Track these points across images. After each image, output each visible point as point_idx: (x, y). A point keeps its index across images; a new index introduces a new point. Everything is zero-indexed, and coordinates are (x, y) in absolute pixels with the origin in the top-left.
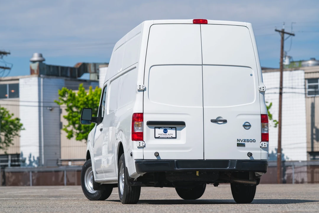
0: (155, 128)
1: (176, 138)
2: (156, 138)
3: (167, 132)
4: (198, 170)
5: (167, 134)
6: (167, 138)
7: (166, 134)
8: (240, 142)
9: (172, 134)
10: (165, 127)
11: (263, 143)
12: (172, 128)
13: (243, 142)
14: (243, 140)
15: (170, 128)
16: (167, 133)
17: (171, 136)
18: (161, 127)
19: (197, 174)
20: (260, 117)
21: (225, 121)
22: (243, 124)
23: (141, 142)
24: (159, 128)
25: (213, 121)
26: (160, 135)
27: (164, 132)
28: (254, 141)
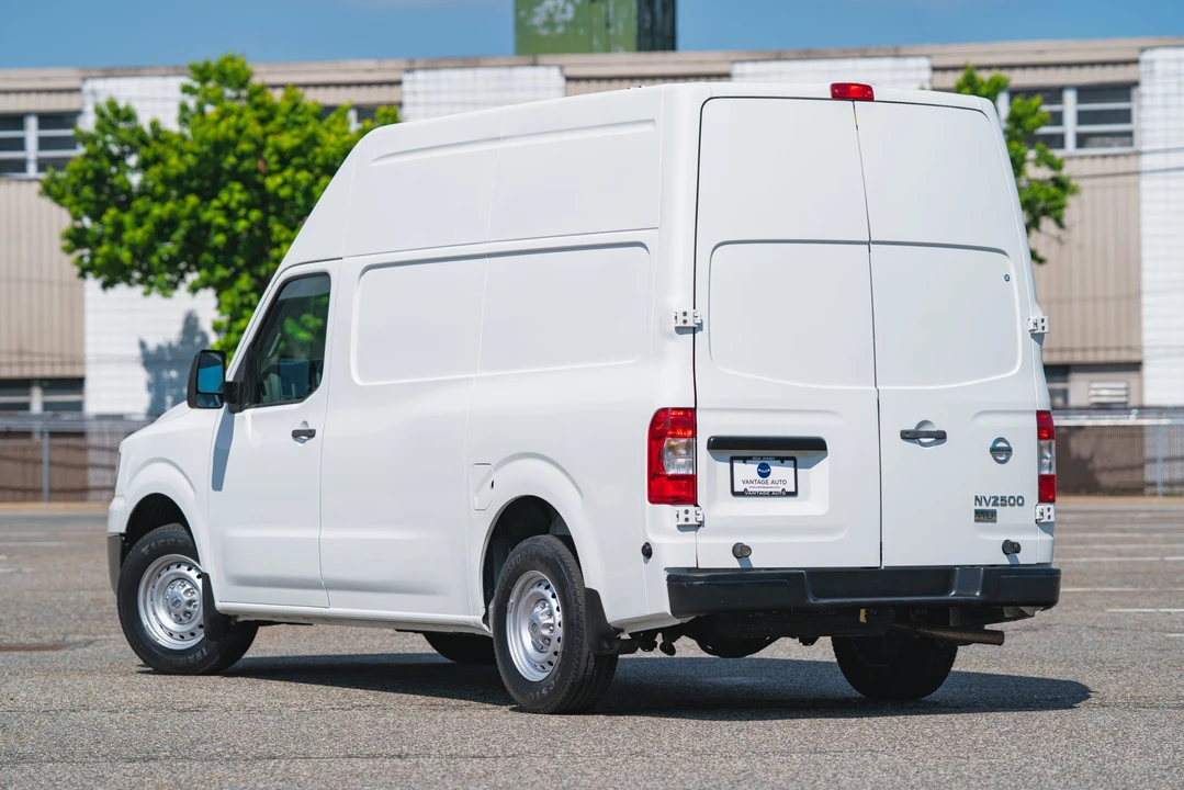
0: (732, 460)
1: (794, 494)
2: (735, 494)
3: (769, 473)
4: (863, 605)
5: (770, 482)
6: (771, 494)
7: (767, 483)
8: (984, 507)
9: (784, 482)
10: (762, 458)
11: (1045, 506)
12: (782, 460)
13: (990, 507)
14: (992, 500)
15: (777, 458)
16: (770, 478)
17: (782, 486)
18: (750, 458)
19: (862, 619)
20: (1033, 422)
21: (940, 437)
22: (990, 445)
23: (691, 508)
24: (745, 460)
25: (908, 436)
26: (747, 486)
27: (760, 474)
28: (1020, 501)
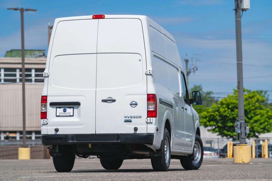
0: (57, 108)
1: (73, 116)
2: (57, 116)
3: (66, 111)
4: (90, 143)
5: (66, 113)
6: (66, 116)
7: (65, 113)
8: (127, 119)
9: (70, 113)
10: (64, 107)
12: (70, 108)
13: (130, 119)
14: (130, 117)
15: (68, 107)
16: (66, 112)
17: (69, 114)
18: (61, 107)
19: (90, 146)
21: (114, 101)
22: (130, 103)
23: (45, 120)
25: (104, 101)
26: (60, 114)
27: (63, 111)
28: (140, 117)
